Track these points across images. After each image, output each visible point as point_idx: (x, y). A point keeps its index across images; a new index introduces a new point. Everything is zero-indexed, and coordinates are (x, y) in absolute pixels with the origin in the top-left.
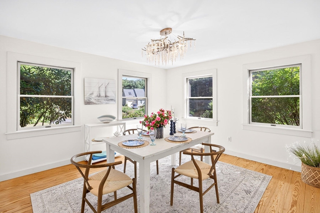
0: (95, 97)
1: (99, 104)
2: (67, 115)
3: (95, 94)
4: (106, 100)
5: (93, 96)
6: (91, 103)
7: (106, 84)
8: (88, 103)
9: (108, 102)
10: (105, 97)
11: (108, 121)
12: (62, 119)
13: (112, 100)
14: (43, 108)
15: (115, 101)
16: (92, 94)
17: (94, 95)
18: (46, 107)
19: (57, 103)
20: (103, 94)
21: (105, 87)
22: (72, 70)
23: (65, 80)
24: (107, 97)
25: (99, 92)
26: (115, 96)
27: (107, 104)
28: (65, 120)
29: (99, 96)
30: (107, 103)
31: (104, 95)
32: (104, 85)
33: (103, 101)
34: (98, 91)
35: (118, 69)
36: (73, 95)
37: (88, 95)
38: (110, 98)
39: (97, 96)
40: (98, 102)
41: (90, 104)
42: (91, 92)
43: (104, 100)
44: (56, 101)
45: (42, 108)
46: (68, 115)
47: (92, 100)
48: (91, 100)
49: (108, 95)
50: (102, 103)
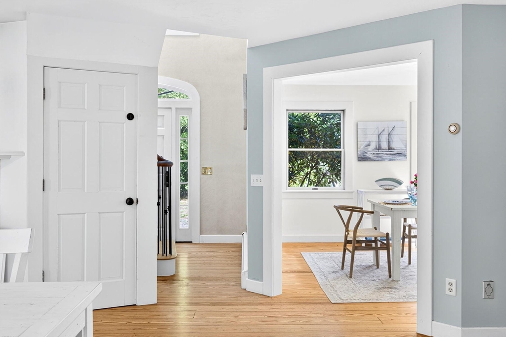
0: (374, 150)
1: (378, 160)
2: (337, 178)
3: (373, 145)
4: (391, 155)
5: (370, 149)
6: (367, 159)
7: (390, 130)
8: (362, 158)
9: (394, 158)
10: (389, 149)
11: (390, 187)
12: (331, 183)
13: (399, 154)
14: (307, 167)
15: (405, 155)
16: (369, 145)
17: (371, 147)
18: (311, 165)
19: (325, 158)
20: (384, 145)
21: (389, 134)
22: (342, 113)
23: (335, 124)
24: (391, 149)
25: (379, 142)
26: (406, 147)
27: (391, 162)
28: (334, 186)
29: (379, 148)
30: (390, 160)
31: (387, 147)
32: (386, 130)
33: (385, 155)
34: (377, 140)
35: (411, 103)
36: (344, 148)
37: (362, 147)
38: (396, 151)
39: (376, 148)
40: (379, 158)
41: (365, 161)
42: (366, 143)
43: (387, 154)
44: (324, 157)
45: (305, 167)
46: (339, 178)
47: (369, 155)
48: (366, 154)
49: (393, 145)
50: (383, 160)
